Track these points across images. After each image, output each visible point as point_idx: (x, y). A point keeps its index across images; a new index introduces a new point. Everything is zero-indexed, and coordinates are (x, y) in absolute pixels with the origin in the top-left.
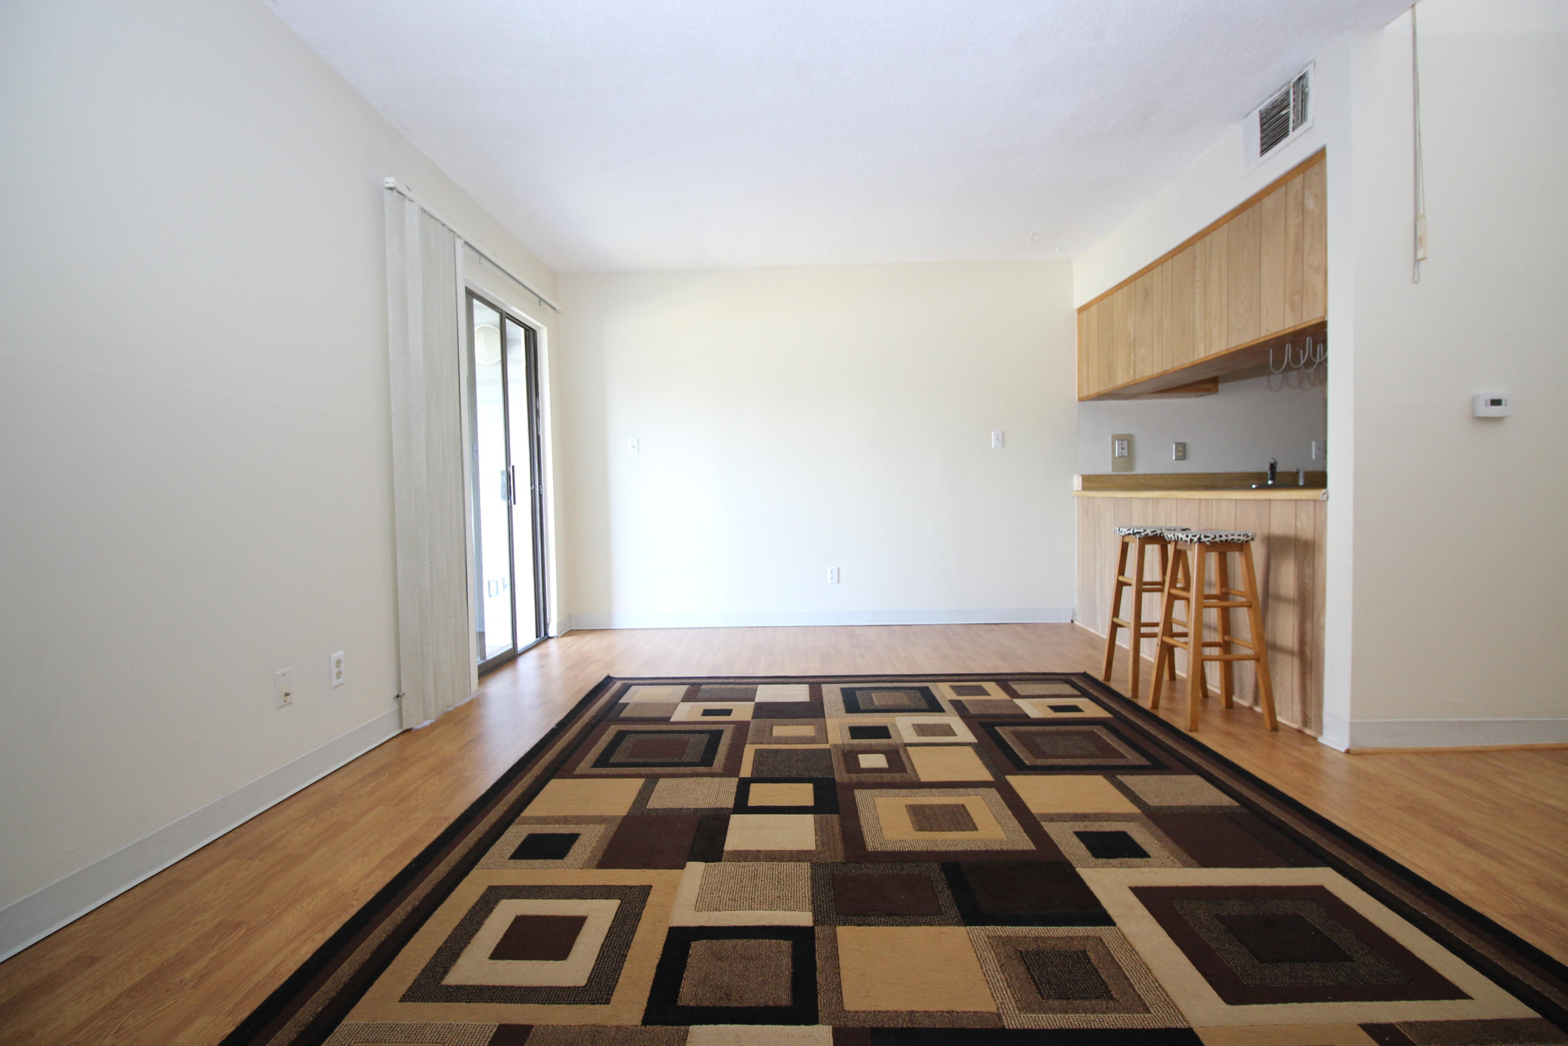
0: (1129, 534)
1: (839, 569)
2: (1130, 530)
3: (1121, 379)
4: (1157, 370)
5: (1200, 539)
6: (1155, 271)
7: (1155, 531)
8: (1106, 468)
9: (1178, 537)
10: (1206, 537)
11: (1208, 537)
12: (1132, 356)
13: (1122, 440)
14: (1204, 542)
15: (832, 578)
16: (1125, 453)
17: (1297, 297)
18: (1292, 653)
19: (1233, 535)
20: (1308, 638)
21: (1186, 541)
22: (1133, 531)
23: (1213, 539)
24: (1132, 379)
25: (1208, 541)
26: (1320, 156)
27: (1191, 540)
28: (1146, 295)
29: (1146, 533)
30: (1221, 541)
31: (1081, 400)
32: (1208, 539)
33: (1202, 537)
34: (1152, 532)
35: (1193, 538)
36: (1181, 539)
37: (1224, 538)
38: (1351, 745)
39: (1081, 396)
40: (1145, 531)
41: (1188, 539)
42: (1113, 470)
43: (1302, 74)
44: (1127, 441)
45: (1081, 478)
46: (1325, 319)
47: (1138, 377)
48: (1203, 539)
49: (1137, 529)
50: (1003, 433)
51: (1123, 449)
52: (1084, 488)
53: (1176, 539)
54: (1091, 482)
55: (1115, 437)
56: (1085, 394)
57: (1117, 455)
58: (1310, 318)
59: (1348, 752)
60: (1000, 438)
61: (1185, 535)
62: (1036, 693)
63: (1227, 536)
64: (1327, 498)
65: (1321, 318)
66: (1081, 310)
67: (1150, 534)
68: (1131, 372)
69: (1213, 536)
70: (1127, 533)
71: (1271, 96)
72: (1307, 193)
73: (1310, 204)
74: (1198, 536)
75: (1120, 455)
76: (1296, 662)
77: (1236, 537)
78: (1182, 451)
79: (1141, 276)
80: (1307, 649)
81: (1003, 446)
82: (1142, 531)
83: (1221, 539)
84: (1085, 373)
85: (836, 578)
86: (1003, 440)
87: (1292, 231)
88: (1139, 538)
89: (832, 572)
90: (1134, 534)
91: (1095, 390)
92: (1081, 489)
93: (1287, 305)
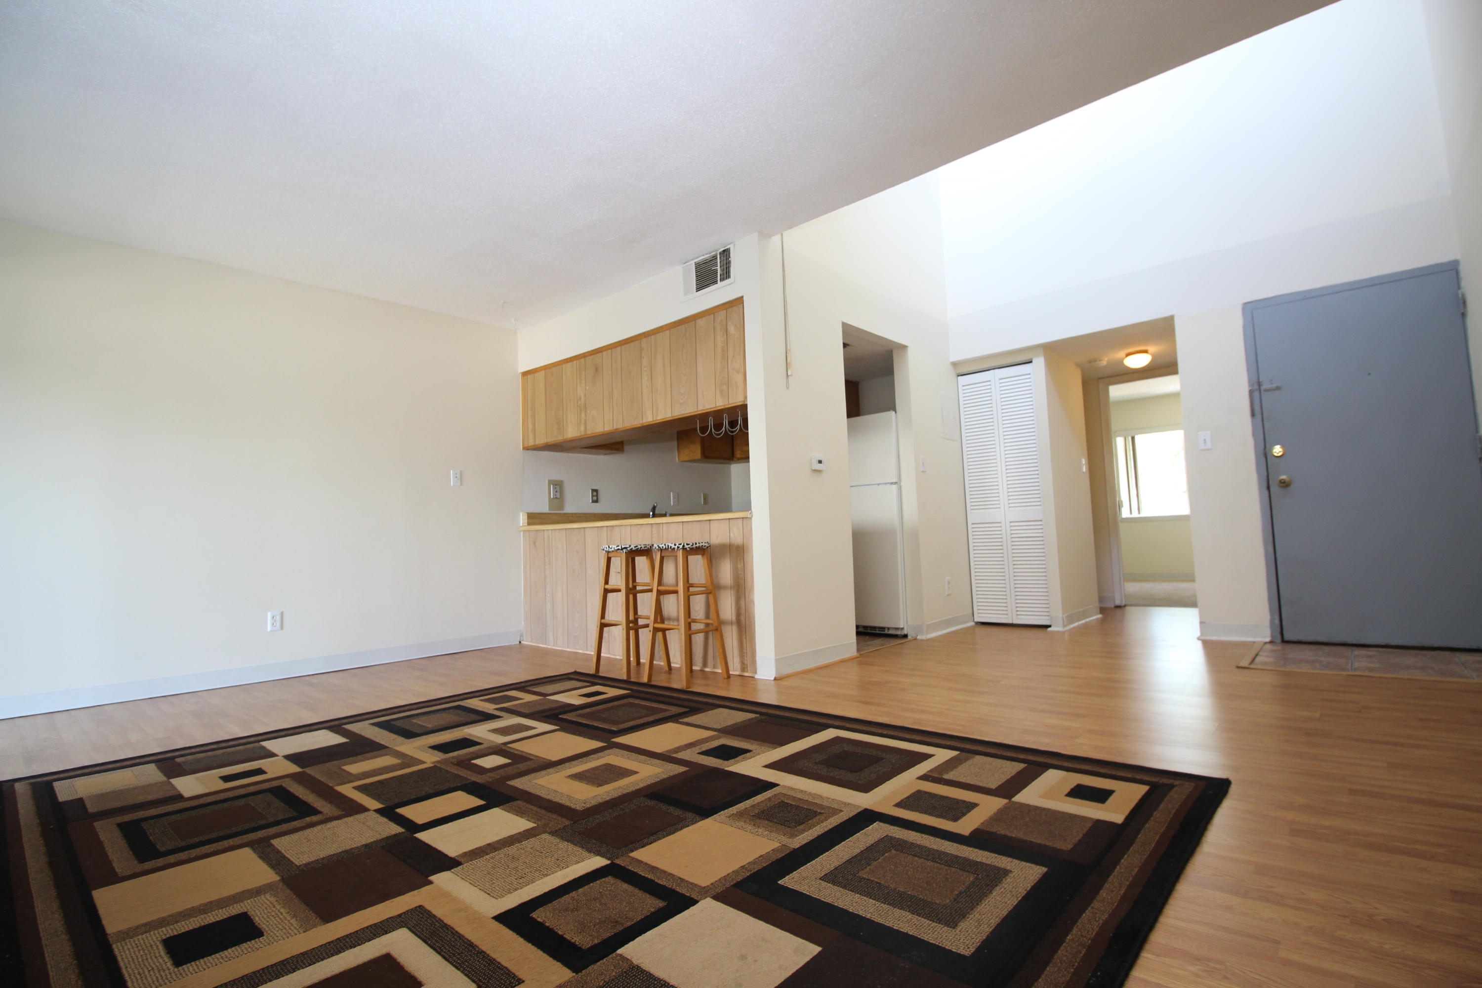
0: (618, 549)
1: (282, 613)
2: (618, 546)
3: (571, 432)
4: (608, 428)
5: (684, 546)
6: (605, 353)
7: (637, 546)
8: (544, 507)
9: (668, 546)
10: (687, 544)
11: (689, 544)
12: (583, 416)
13: (556, 485)
14: (686, 548)
15: (273, 624)
16: (558, 496)
17: (725, 387)
18: (732, 623)
19: (702, 543)
20: (743, 611)
21: (674, 548)
22: (621, 547)
23: (692, 546)
24: (583, 434)
25: (689, 548)
26: (739, 301)
27: (678, 547)
28: (597, 370)
29: (631, 548)
30: (696, 547)
31: (526, 448)
32: (689, 546)
33: (685, 545)
34: (635, 547)
35: (679, 546)
36: (671, 547)
37: (698, 545)
38: (776, 674)
39: (526, 445)
40: (630, 546)
41: (676, 547)
42: (549, 510)
43: (726, 248)
44: (558, 485)
45: (526, 514)
46: (746, 403)
47: (589, 432)
48: (686, 546)
49: (624, 545)
50: (461, 473)
51: (556, 492)
52: (529, 524)
53: (667, 547)
54: (534, 518)
55: (551, 482)
56: (531, 443)
57: (552, 497)
58: (736, 401)
59: (775, 679)
60: (459, 476)
61: (673, 544)
62: (562, 689)
63: (699, 543)
64: (752, 516)
65: (742, 401)
66: (525, 374)
67: (634, 549)
68: (582, 428)
69: (691, 544)
70: (616, 548)
71: (703, 255)
72: (729, 323)
73: (732, 329)
74: (682, 544)
75: (555, 497)
76: (735, 629)
77: (704, 544)
78: (596, 495)
79: (591, 355)
80: (742, 618)
81: (461, 484)
82: (628, 546)
83: (696, 545)
84: (530, 426)
85: (278, 624)
86: (461, 477)
87: (720, 345)
88: (626, 552)
89: (273, 617)
90: (622, 549)
91: (541, 440)
92: (527, 525)
93: (718, 391)
